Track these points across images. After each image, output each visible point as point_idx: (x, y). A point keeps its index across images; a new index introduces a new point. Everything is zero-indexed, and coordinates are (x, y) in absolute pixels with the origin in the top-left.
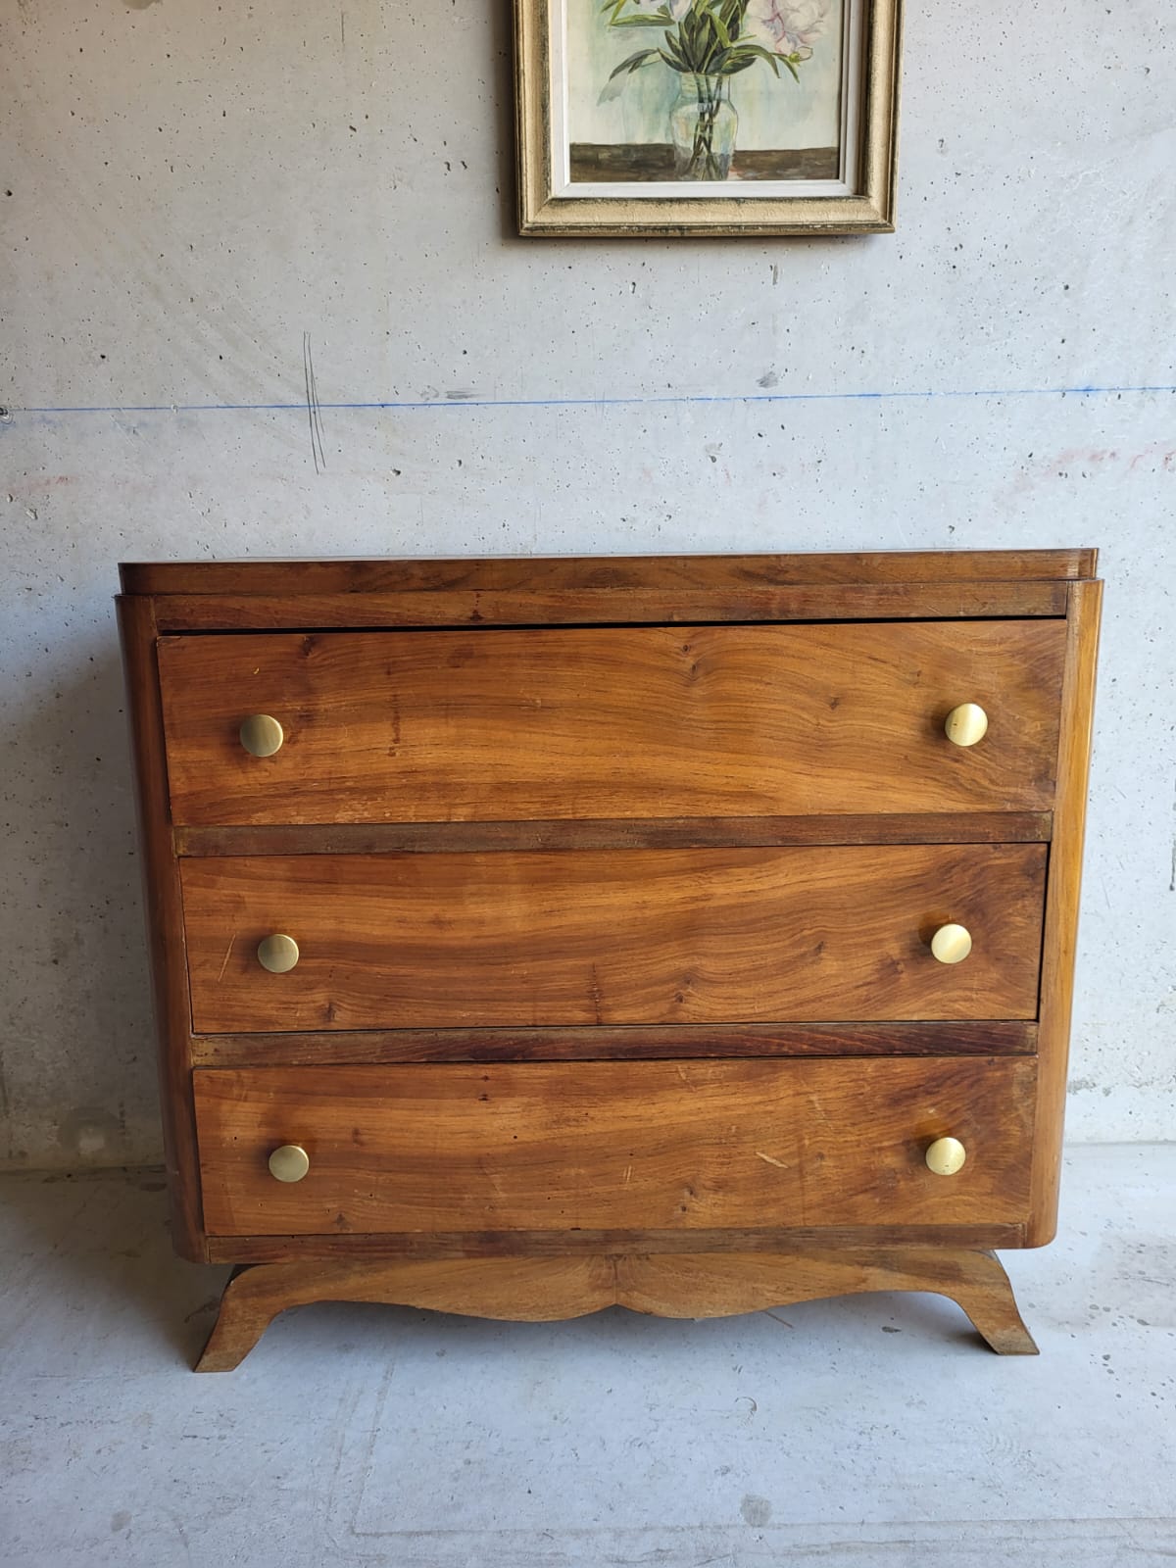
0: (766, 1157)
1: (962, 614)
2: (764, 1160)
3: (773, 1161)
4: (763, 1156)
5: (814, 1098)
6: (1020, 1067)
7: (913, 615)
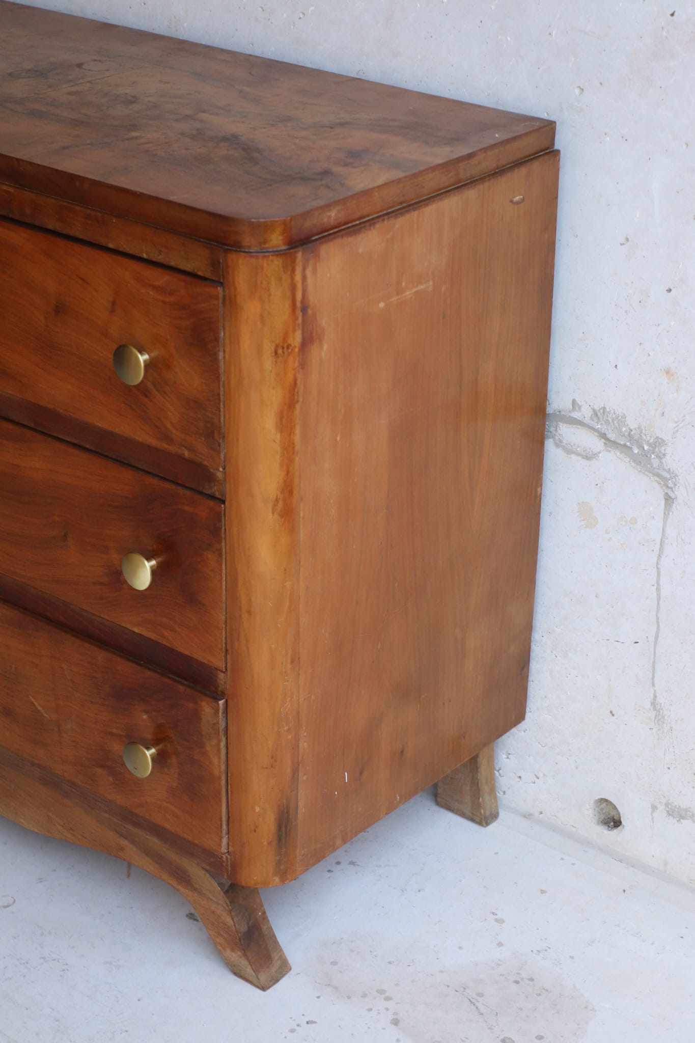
0: (35, 703)
1: (145, 256)
2: (34, 705)
3: (40, 708)
4: (33, 700)
5: (65, 666)
6: (206, 708)
7: (111, 246)
